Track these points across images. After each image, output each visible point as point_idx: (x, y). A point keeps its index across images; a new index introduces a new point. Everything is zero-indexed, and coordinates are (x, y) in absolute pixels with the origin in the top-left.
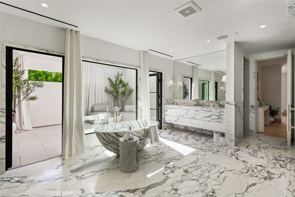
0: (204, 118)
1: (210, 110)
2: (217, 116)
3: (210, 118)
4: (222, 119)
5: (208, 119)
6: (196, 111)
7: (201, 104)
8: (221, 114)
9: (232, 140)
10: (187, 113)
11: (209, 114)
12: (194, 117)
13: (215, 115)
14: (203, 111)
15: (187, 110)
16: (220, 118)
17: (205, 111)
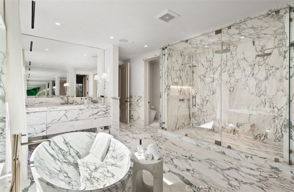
0: (90, 116)
1: (97, 106)
2: (104, 111)
3: (97, 115)
4: (108, 113)
5: (95, 116)
6: (81, 110)
7: (71, 102)
8: (107, 109)
9: (117, 130)
10: (65, 116)
11: (96, 111)
12: (77, 118)
13: (103, 111)
14: (89, 109)
15: (66, 110)
16: (107, 113)
17: (91, 108)
